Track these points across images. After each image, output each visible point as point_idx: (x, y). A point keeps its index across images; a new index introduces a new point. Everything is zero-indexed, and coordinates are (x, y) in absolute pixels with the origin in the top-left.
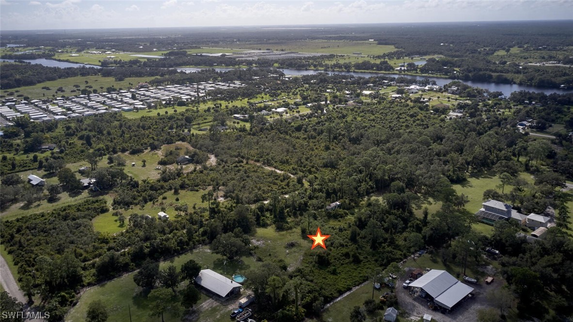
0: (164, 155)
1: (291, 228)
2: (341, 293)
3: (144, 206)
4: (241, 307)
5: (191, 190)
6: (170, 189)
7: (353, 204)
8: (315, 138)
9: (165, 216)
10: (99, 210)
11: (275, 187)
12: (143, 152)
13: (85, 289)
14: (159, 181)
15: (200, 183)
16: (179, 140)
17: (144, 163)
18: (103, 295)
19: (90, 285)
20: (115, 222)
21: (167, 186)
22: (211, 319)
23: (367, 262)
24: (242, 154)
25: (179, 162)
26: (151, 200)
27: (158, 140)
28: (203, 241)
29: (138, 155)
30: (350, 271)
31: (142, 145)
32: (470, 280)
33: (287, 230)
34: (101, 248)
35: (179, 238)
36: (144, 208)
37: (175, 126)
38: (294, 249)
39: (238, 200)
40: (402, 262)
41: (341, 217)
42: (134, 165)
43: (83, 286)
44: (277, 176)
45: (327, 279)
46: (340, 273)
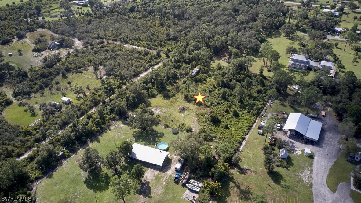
0: (33, 42)
1: (174, 95)
2: (241, 143)
3: (43, 93)
4: (177, 171)
5: (76, 73)
6: (58, 73)
7: (206, 68)
8: (147, 17)
9: (69, 100)
10: (5, 103)
11: (143, 62)
12: (12, 42)
13: (35, 184)
14: (44, 68)
15: (81, 65)
16: (39, 28)
17: (20, 52)
18: (56, 186)
19: (37, 179)
20: (25, 113)
21: (54, 72)
22: (160, 187)
23: (243, 114)
24: (101, 36)
25: (51, 48)
26: (46, 87)
27: (21, 30)
28: (114, 117)
29: (10, 45)
30: (236, 124)
31: (8, 35)
32: (313, 116)
33: (172, 97)
34: (28, 141)
35: (96, 120)
36: (44, 95)
37: (28, 15)
38: (186, 112)
39: (121, 76)
40: (264, 110)
41: (205, 80)
42: (11, 55)
43: (32, 182)
44: (139, 52)
45: (225, 133)
46: (230, 126)
